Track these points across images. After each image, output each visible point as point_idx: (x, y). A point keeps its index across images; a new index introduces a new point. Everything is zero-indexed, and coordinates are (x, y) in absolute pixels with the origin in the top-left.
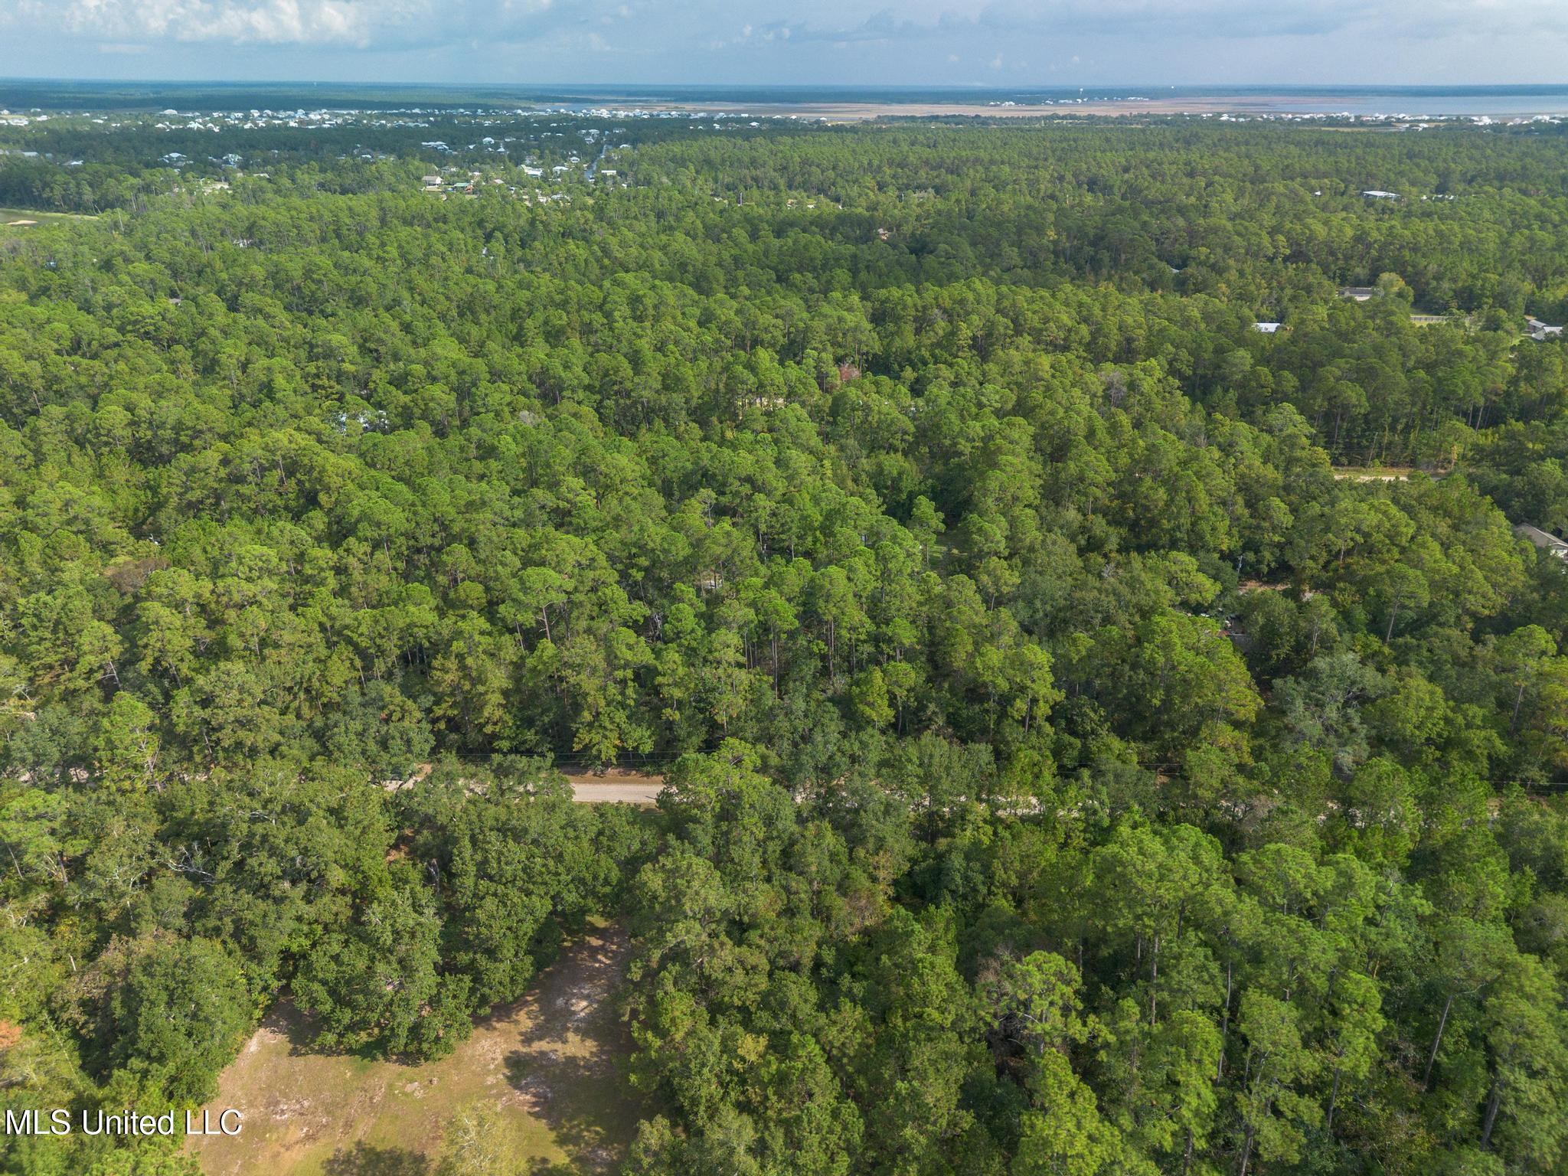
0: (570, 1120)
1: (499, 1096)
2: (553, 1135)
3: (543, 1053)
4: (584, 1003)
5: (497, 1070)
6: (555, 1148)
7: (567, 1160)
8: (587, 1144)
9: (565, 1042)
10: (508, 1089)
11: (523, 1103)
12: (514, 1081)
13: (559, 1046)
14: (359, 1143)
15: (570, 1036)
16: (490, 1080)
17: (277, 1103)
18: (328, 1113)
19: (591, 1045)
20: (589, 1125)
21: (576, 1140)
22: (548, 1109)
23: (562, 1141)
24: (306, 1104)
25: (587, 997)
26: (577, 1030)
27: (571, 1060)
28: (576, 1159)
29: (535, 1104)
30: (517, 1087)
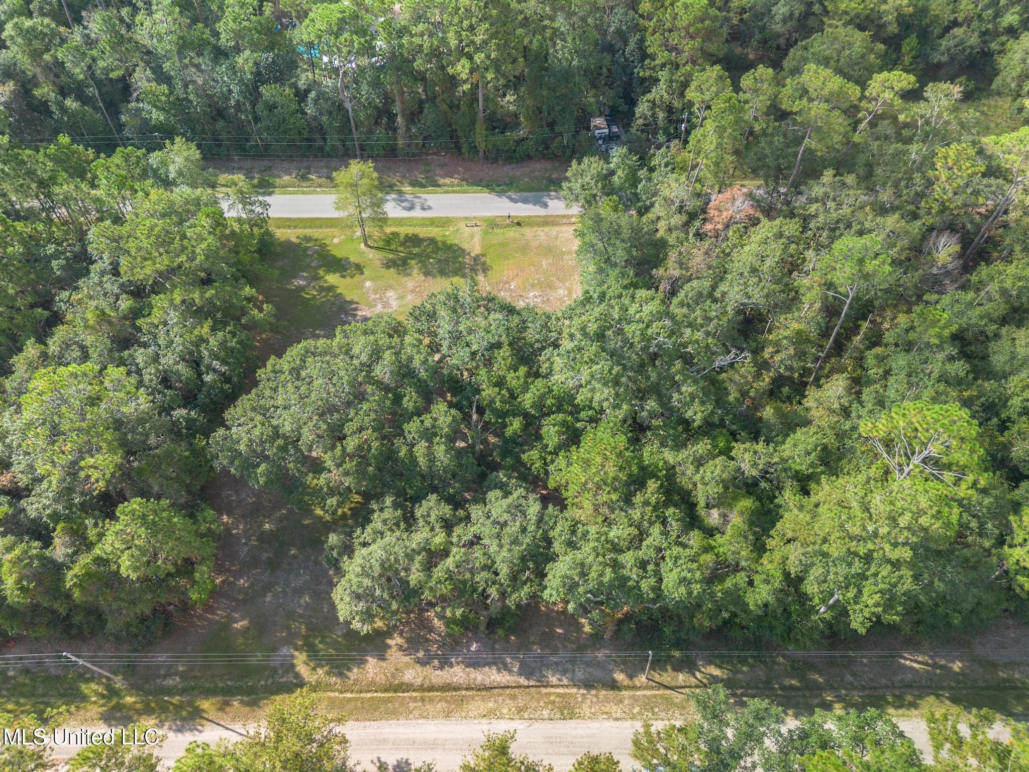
0: (327, 300)
2: (340, 291)
6: (337, 284)
7: (327, 278)
8: (313, 287)
11: (365, 309)
17: (543, 302)
20: (313, 299)
21: (321, 289)
22: (340, 308)
24: (521, 303)
28: (321, 278)
29: (354, 309)
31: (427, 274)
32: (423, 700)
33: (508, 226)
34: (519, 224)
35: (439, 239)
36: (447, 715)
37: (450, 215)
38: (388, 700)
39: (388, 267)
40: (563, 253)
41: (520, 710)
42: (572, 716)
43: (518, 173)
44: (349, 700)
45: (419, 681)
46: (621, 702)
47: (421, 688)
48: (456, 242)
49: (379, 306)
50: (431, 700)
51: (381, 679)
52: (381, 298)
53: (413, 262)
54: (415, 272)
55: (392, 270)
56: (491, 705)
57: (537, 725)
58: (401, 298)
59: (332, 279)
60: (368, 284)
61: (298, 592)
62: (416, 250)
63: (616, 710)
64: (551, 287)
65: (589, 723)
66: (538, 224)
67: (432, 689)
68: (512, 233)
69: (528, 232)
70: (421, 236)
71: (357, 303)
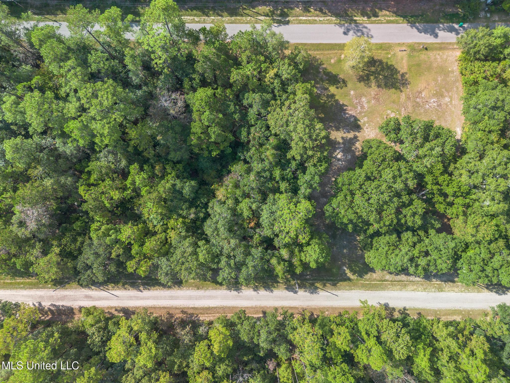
0: (332, 104)
1: (360, 113)
2: (337, 98)
3: (349, 132)
4: (339, 156)
5: (364, 124)
6: (335, 93)
7: (330, 88)
8: (324, 95)
9: (343, 138)
10: (358, 116)
11: (351, 110)
12: (356, 120)
13: (345, 135)
14: (401, 91)
15: (341, 141)
16: (366, 119)
17: (438, 106)
18: (418, 103)
19: (332, 137)
20: (325, 103)
21: (328, 96)
22: (341, 108)
23: (333, 96)
24: (427, 106)
25: (339, 160)
26: (339, 143)
27: (338, 129)
28: (327, 89)
29: (346, 110)
31: (379, 86)
32: (392, 285)
33: (421, 50)
34: (426, 49)
35: (385, 61)
36: (401, 290)
37: (390, 42)
38: (381, 284)
39: (360, 81)
40: (449, 72)
41: (424, 289)
42: (442, 291)
43: (427, 8)
44: (368, 284)
45: (391, 279)
46: (458, 287)
47: (391, 281)
48: (393, 63)
49: (359, 108)
50: (395, 285)
51: (378, 278)
52: (359, 102)
53: (372, 77)
54: (373, 85)
55: (362, 83)
56: (415, 287)
57: (431, 294)
58: (369, 102)
59: (332, 89)
60: (352, 92)
61: (344, 247)
62: (373, 69)
63: (456, 289)
64: (442, 96)
65: (447, 293)
66: (436, 49)
67: (395, 281)
68: (423, 56)
69: (431, 54)
70: (376, 58)
71: (347, 106)
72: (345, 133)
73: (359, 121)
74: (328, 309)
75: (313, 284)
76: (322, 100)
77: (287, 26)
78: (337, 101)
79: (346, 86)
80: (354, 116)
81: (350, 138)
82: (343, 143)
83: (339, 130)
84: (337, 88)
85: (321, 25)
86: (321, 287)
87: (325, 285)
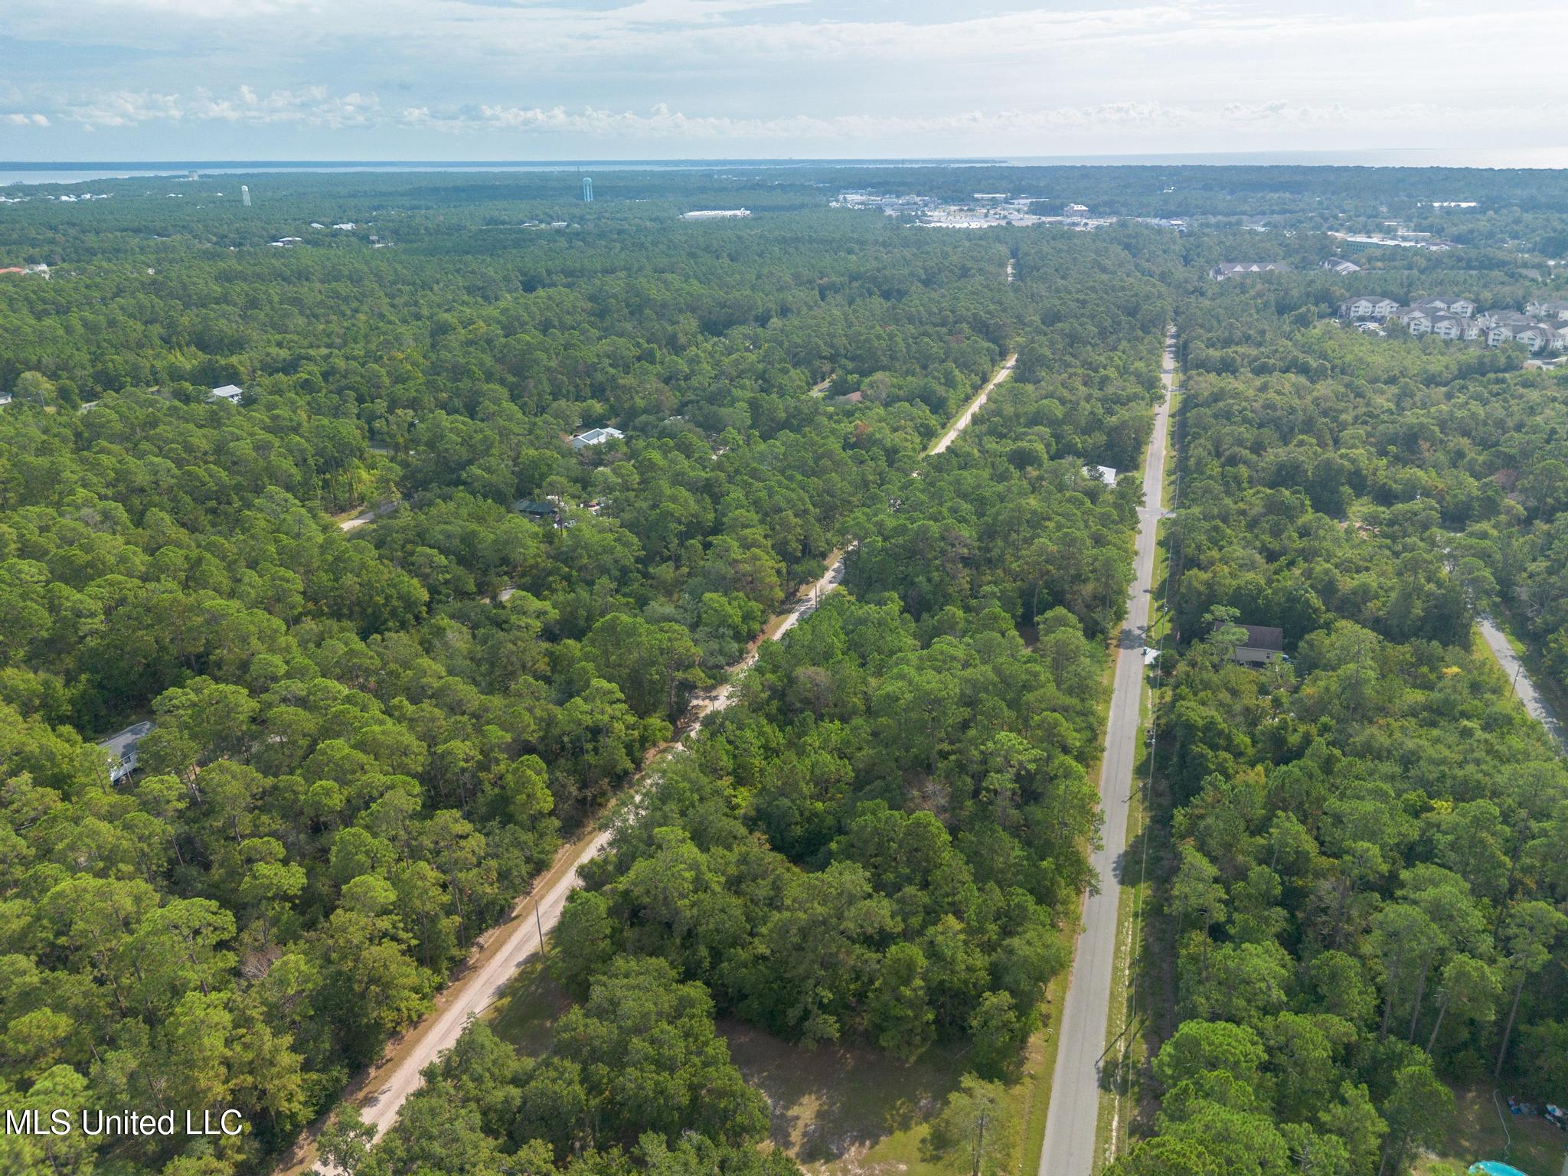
3: (805, 1134)
6: (911, 1133)
9: (797, 1118)
10: (839, 1164)
12: (829, 1158)
13: (800, 1123)
15: (790, 1113)
19: (805, 1100)
20: (893, 1107)
22: (869, 1133)
23: (905, 1126)
26: (787, 1108)
27: (820, 1115)
29: (862, 1144)
30: (840, 1156)
71: (872, 1147)
72: (806, 1125)
73: (826, 1163)
74: (449, 1003)
75: (513, 993)
76: (903, 1104)
77: (1096, 1084)
78: (890, 1132)
79: (923, 1160)
80: (842, 1154)
81: (789, 1135)
82: (782, 1115)
83: (816, 1117)
84: (923, 1141)
85: (1092, 1147)
86: (499, 1004)
87: (497, 1009)
